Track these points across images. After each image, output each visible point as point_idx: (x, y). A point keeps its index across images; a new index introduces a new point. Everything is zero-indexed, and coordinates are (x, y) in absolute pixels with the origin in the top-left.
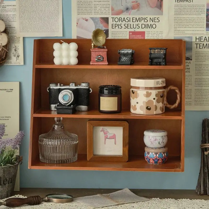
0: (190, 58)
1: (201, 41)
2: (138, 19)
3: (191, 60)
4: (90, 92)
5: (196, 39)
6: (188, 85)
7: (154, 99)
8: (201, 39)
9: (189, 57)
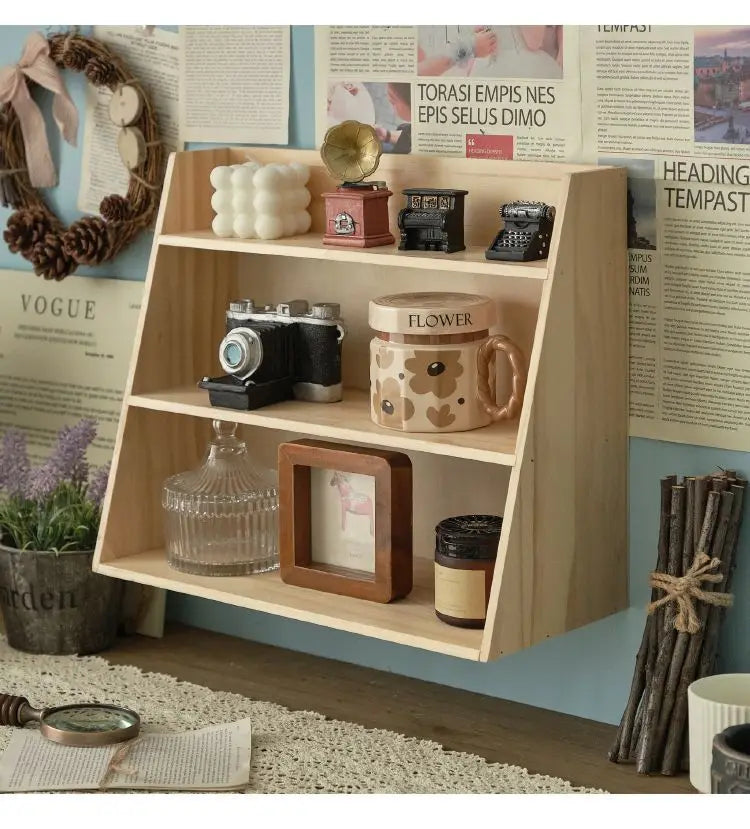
0: (648, 242)
1: (680, 180)
2: (492, 89)
3: (653, 248)
4: (340, 339)
5: (666, 170)
6: (643, 344)
7: (402, 376)
8: (680, 172)
9: (647, 239)
